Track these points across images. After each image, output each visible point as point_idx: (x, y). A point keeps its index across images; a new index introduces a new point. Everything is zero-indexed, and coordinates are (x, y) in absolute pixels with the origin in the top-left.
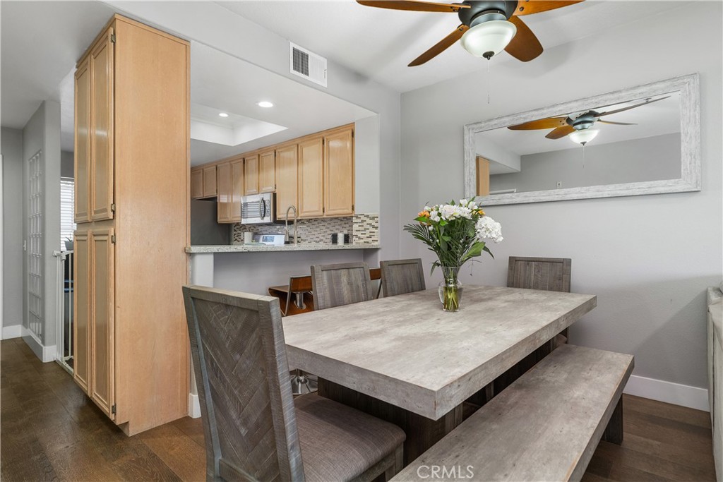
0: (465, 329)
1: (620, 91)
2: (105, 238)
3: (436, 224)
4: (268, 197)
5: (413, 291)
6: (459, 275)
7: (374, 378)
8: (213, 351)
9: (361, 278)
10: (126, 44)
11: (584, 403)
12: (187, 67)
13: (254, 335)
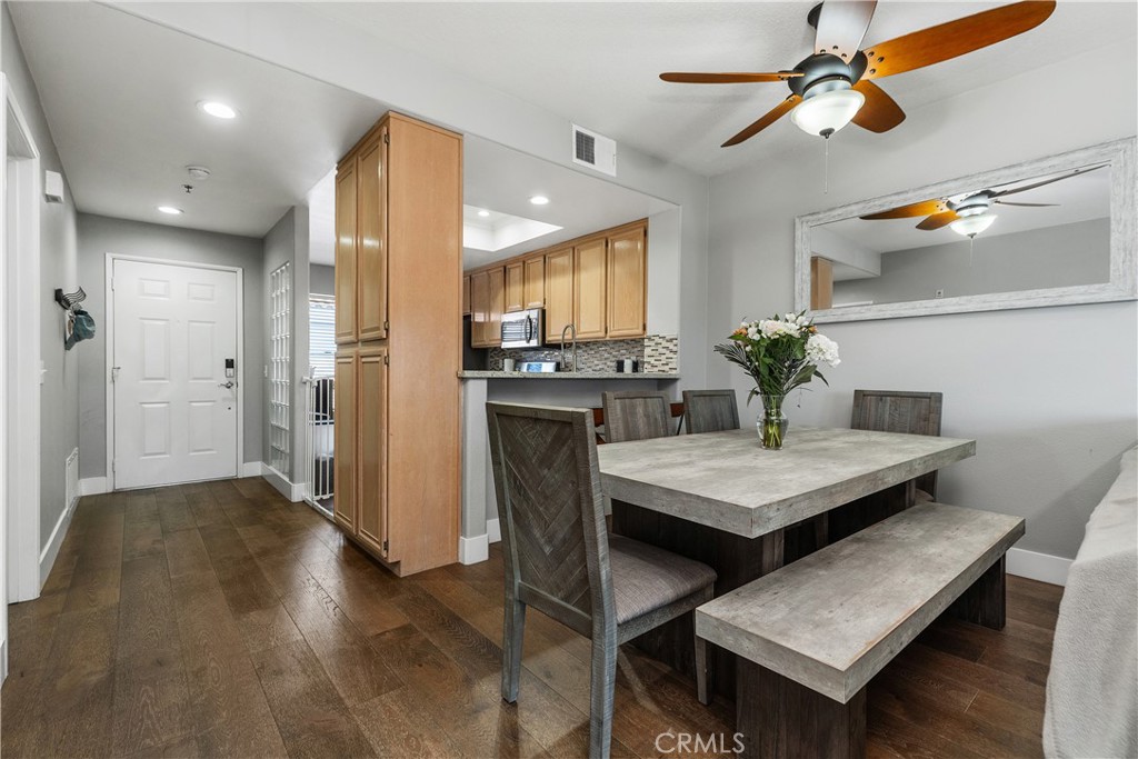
0: (791, 465)
1: (1020, 165)
2: (378, 359)
3: (755, 344)
4: (534, 315)
5: (723, 429)
6: (783, 405)
7: (685, 499)
8: (517, 468)
9: (660, 410)
10: (400, 144)
11: (939, 560)
12: (460, 165)
13: (565, 448)
